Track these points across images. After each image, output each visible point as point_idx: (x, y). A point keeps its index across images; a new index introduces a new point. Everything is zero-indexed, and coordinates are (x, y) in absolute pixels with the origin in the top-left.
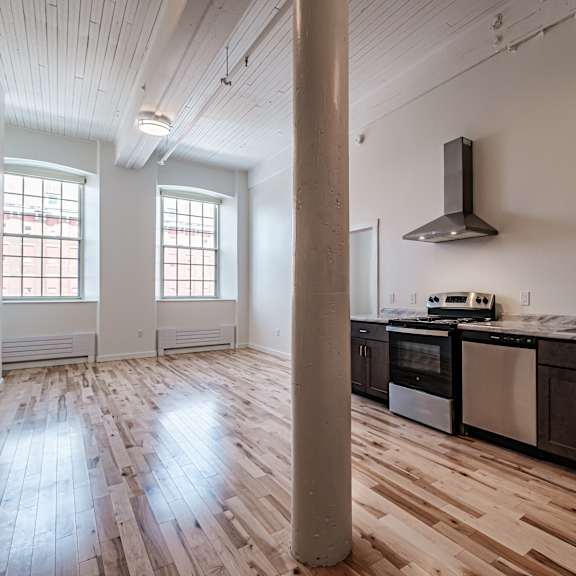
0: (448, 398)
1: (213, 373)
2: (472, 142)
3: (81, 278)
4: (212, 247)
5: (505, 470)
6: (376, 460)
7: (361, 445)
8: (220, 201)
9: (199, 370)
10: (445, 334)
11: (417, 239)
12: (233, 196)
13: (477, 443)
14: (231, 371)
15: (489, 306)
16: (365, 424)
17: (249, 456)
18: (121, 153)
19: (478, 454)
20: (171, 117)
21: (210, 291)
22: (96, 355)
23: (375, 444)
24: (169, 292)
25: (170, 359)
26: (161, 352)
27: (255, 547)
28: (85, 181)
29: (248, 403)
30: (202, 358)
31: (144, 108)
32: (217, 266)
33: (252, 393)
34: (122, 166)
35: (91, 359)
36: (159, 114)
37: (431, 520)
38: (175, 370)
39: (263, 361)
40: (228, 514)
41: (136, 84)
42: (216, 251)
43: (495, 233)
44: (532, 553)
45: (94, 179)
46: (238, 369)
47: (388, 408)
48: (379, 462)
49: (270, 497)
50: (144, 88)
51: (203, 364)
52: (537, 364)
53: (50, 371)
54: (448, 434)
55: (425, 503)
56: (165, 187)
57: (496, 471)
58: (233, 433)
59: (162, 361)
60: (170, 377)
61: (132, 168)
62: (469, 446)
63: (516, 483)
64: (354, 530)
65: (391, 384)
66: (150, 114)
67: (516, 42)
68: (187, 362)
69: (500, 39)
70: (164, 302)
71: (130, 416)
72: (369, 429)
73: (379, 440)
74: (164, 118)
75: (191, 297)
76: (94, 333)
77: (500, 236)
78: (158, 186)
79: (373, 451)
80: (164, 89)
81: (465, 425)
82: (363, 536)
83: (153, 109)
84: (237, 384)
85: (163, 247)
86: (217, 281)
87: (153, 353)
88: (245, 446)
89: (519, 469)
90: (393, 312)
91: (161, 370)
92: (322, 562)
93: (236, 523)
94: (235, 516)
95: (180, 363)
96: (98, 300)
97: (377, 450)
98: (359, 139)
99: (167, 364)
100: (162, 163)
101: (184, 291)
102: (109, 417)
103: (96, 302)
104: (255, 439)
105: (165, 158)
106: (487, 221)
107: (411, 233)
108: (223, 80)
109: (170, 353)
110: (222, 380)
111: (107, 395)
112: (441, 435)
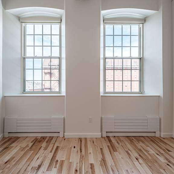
21: (136, 88)
22: (64, 132)
24: (110, 88)
26: (104, 135)
32: (141, 70)
35: (61, 134)
75: (123, 93)
76: (63, 117)
85: (105, 59)
101: (118, 89)
103: (64, 96)
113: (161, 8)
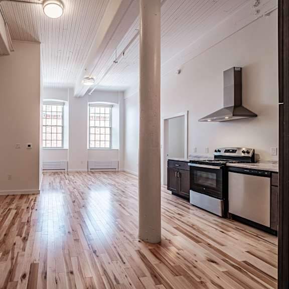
0: (219, 199)
1: (109, 180)
2: (241, 68)
3: (63, 140)
4: (109, 126)
5: (247, 235)
6: (178, 219)
7: (172, 213)
8: (112, 106)
9: (104, 178)
10: (218, 168)
11: (207, 121)
12: (118, 103)
13: (236, 223)
14: (117, 179)
15: (250, 155)
16: (176, 206)
17: (124, 209)
18: (76, 92)
19: (234, 226)
20: (94, 78)
21: (108, 146)
22: (68, 170)
23: (179, 214)
24: (92, 146)
25: (93, 173)
26: (89, 170)
27: (126, 233)
28: (64, 104)
29: (124, 192)
30: (105, 174)
31: (85, 77)
32: (111, 135)
33: (126, 189)
34: (76, 97)
35: (66, 171)
36: (90, 78)
37: (198, 242)
38: (95, 177)
39: (131, 177)
40: (117, 223)
41: (82, 68)
42: (110, 128)
43: (256, 116)
44: (245, 262)
45: (67, 103)
46: (120, 179)
47: (189, 202)
48: (179, 220)
49: (131, 221)
50: (86, 70)
51: (106, 176)
52: (271, 185)
53: (55, 173)
54: (220, 217)
55: (197, 236)
56: (90, 103)
57: (241, 234)
58: (118, 201)
59: (90, 173)
60: (93, 179)
61: (80, 97)
62: (231, 223)
63: (252, 240)
64: (162, 236)
65: (190, 191)
66: (87, 78)
67: (268, 12)
68: (99, 175)
69: (258, 12)
70: (91, 149)
71: (82, 191)
72: (177, 208)
73: (181, 213)
74: (92, 78)
75: (100, 148)
76: (67, 161)
77: (259, 117)
78: (88, 103)
79: (177, 216)
80: (93, 69)
81: (230, 213)
82: (166, 239)
83: (88, 76)
84: (119, 185)
85: (90, 127)
86: (111, 141)
87: (86, 170)
88: (122, 205)
89: (257, 236)
90: (195, 157)
91: (90, 177)
92: (148, 241)
93: (119, 225)
94: (119, 224)
95: (96, 174)
96: (68, 148)
97: (179, 216)
98: (178, 72)
99: (92, 175)
100: (90, 94)
101: (97, 146)
102: (75, 190)
104: (126, 204)
105: (91, 92)
106: (251, 110)
107: (203, 118)
108: (114, 61)
109: (92, 170)
110: (113, 183)
111: (73, 183)
112: (216, 216)
113: (119, 103)
